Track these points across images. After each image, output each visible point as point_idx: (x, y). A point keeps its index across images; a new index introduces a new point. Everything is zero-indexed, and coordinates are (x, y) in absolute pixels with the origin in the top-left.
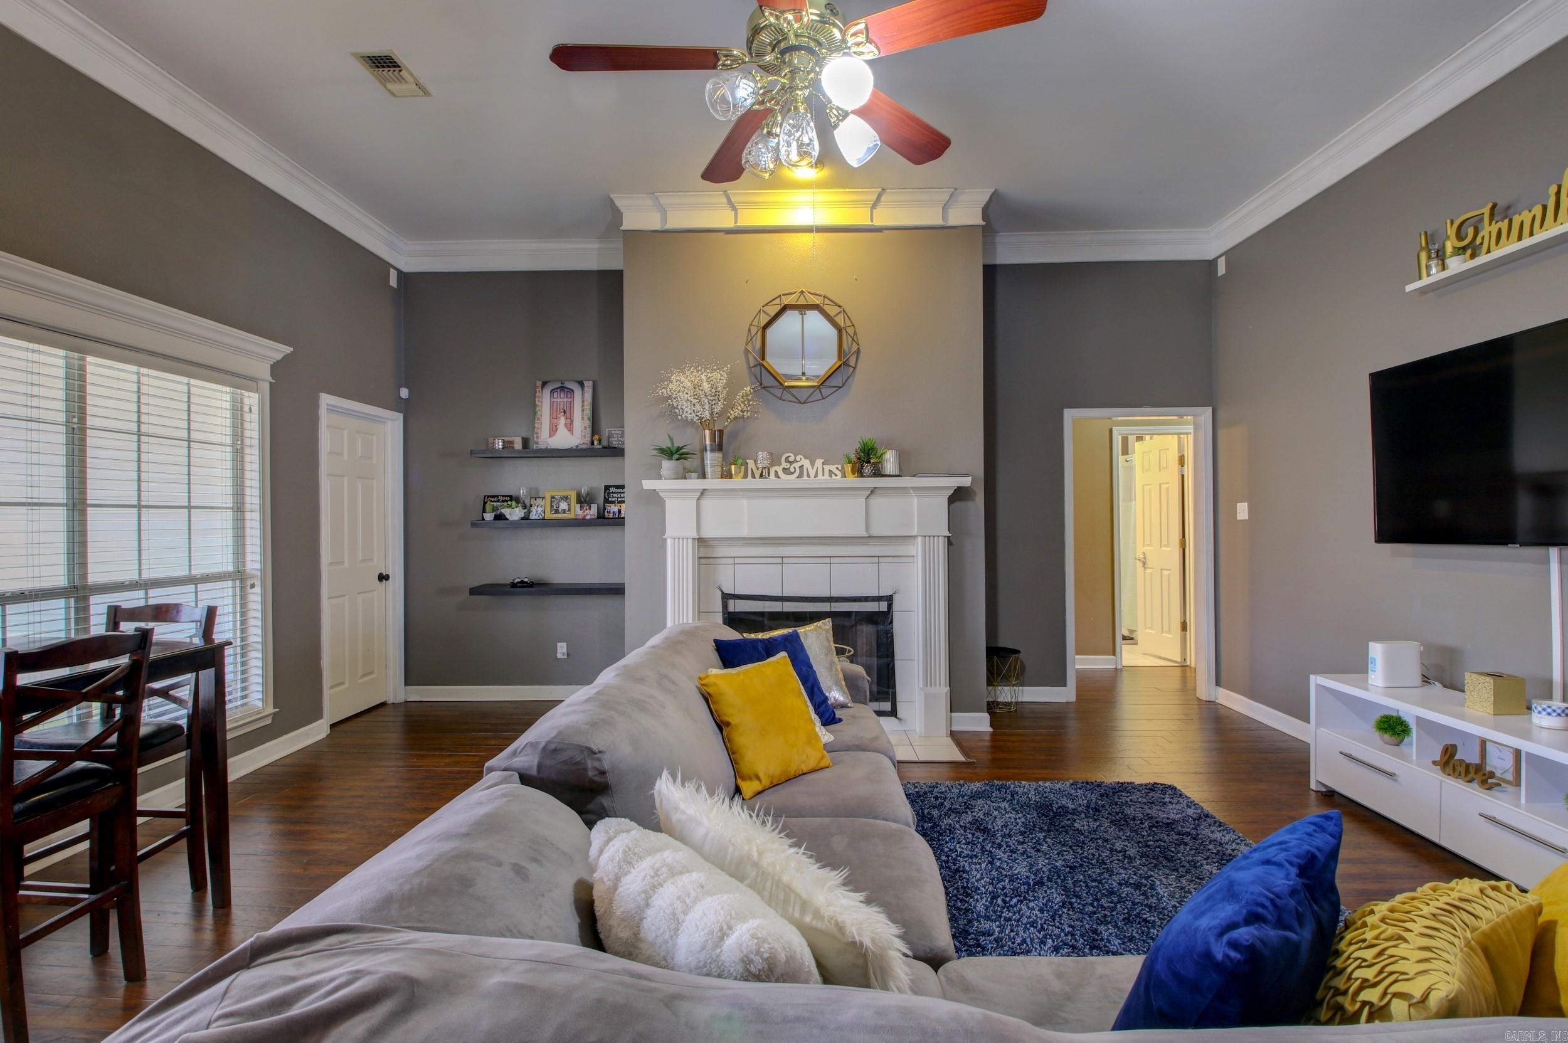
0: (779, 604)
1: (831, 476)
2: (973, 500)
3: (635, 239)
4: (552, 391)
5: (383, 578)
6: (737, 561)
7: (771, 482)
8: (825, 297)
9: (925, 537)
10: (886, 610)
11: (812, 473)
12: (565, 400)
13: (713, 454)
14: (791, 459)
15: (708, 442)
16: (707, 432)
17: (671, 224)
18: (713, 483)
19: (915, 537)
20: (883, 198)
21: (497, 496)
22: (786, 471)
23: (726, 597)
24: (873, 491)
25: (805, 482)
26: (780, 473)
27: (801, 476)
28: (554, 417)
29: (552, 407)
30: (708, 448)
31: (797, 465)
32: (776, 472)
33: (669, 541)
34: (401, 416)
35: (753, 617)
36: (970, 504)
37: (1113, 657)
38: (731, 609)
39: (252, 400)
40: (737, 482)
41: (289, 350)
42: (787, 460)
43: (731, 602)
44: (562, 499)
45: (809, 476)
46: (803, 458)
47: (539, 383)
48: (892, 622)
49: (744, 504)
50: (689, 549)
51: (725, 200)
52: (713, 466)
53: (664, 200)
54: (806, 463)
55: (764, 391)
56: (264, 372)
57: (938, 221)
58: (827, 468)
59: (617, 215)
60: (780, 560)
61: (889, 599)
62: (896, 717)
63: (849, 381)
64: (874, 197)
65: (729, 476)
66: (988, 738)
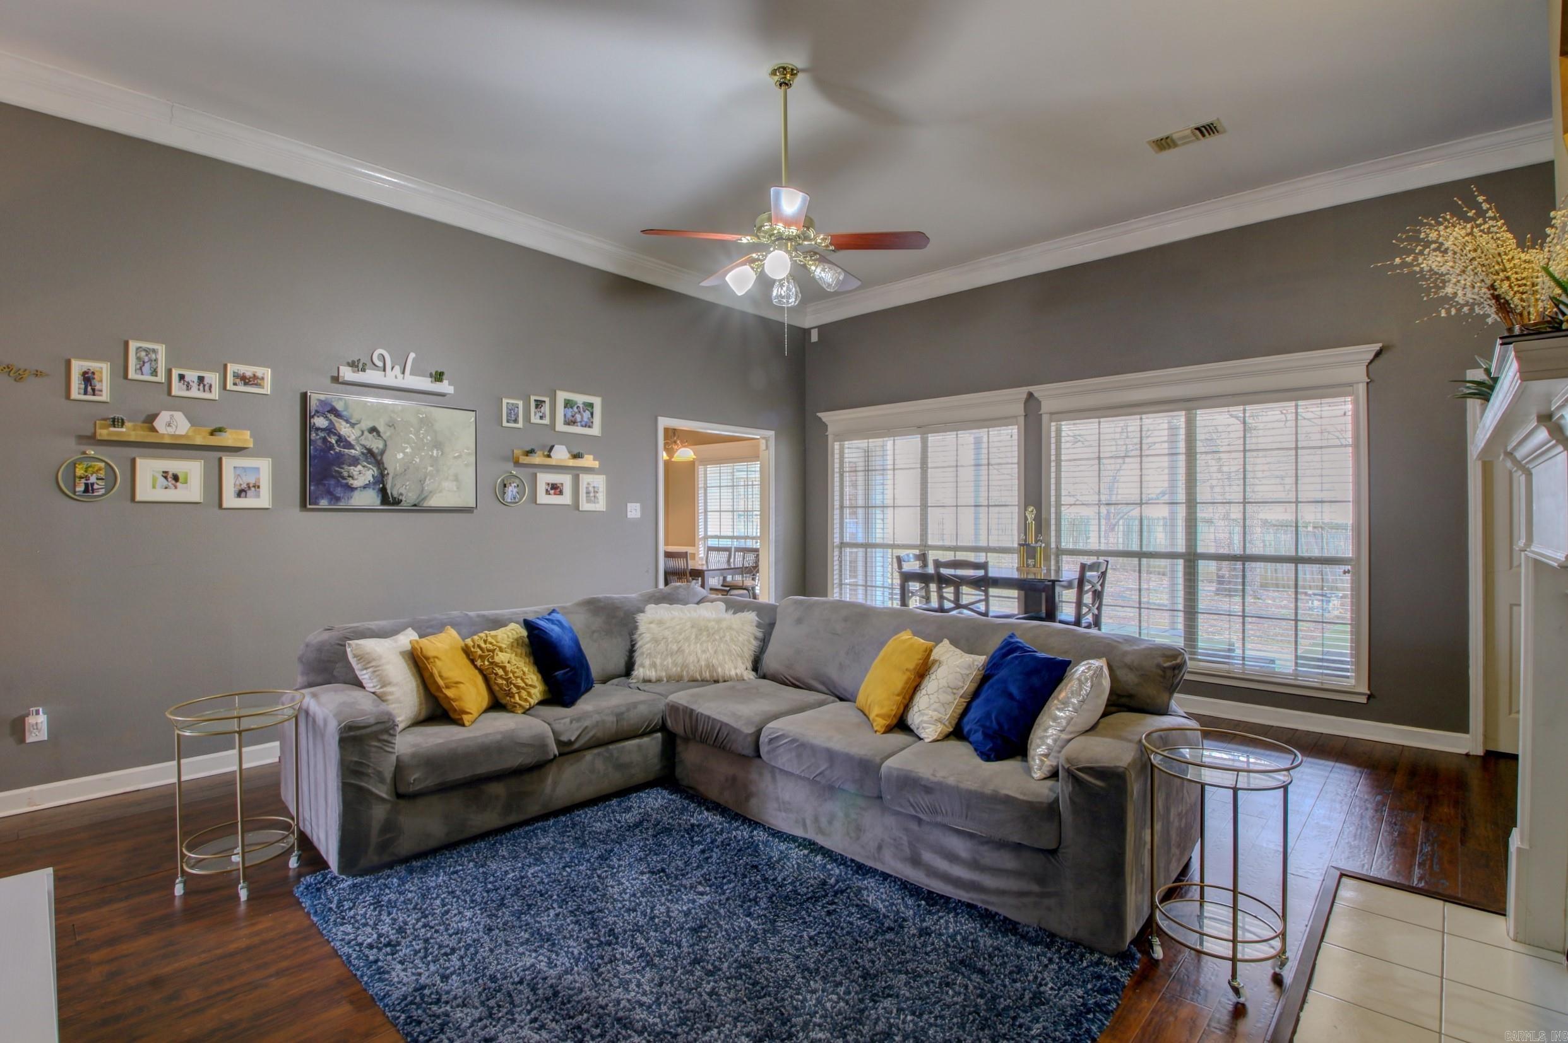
56: (1359, 373)
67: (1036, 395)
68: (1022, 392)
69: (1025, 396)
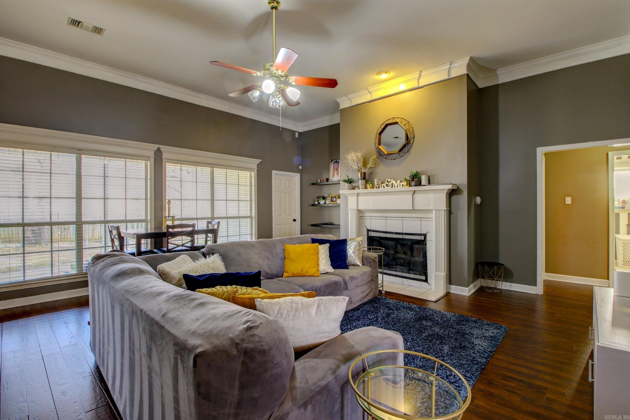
0: (385, 234)
1: (403, 187)
2: (462, 194)
3: (343, 111)
4: (334, 163)
5: (295, 220)
6: (372, 218)
7: (381, 189)
8: (401, 118)
9: (436, 210)
10: (423, 239)
11: (396, 186)
12: (337, 165)
13: (362, 181)
14: (389, 181)
15: (360, 177)
16: (359, 173)
17: (353, 104)
18: (362, 191)
19: (432, 210)
20: (422, 74)
21: (320, 197)
22: (387, 185)
23: (368, 231)
24: (414, 192)
25: (394, 189)
26: (385, 186)
27: (392, 187)
28: (334, 171)
29: (333, 167)
30: (360, 179)
31: (391, 183)
32: (384, 186)
33: (350, 211)
34: (299, 174)
35: (377, 238)
36: (460, 197)
37: (608, 281)
38: (370, 235)
39: (253, 174)
40: (369, 190)
41: (261, 160)
42: (387, 181)
43: (370, 232)
44: (334, 197)
45: (395, 187)
46: (393, 180)
47: (330, 161)
48: (426, 244)
49: (370, 198)
50: (355, 213)
51: (367, 91)
52: (362, 185)
53: (350, 96)
54: (394, 182)
55: (380, 156)
56: (255, 167)
57: (447, 77)
58: (401, 183)
59: (338, 105)
60: (385, 218)
61: (425, 235)
62: (427, 282)
63: (411, 149)
64: (418, 75)
65: (366, 188)
66: (467, 298)
67: (162, 149)
68: (155, 147)
69: (156, 149)
